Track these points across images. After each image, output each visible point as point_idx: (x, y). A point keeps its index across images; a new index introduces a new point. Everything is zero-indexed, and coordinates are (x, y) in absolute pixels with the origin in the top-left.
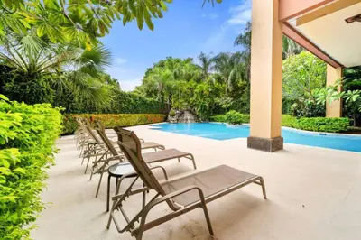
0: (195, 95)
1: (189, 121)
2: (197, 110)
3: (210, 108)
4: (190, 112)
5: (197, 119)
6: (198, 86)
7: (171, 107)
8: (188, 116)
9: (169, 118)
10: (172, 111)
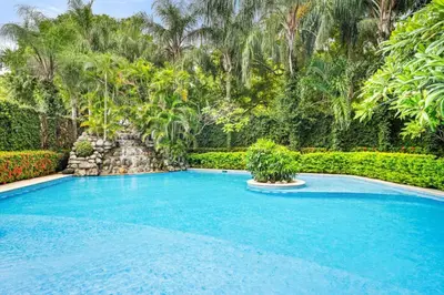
0: (152, 98)
1: (133, 169)
2: (158, 136)
3: (191, 131)
4: (138, 142)
5: (157, 161)
6: (159, 74)
7: (81, 130)
8: (130, 152)
9: (74, 160)
10: (84, 140)
